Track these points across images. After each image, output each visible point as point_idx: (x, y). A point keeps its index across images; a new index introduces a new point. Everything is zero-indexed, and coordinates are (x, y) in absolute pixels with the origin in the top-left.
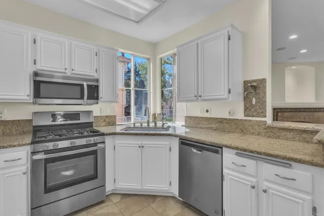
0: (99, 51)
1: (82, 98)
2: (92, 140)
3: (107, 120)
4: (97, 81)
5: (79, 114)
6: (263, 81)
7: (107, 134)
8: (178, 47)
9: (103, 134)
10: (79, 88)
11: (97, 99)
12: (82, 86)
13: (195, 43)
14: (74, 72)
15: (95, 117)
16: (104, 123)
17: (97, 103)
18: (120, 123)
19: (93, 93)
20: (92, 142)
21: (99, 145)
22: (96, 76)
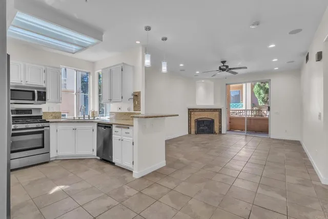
0: (46, 69)
1: (34, 99)
2: (40, 125)
3: (54, 115)
4: (45, 89)
5: (31, 110)
6: (139, 93)
7: (51, 122)
8: (103, 69)
9: (48, 122)
10: (31, 93)
11: (45, 100)
12: (33, 92)
13: (109, 69)
14: (28, 83)
15: (43, 113)
17: (45, 103)
19: (42, 96)
20: (41, 126)
21: (45, 128)
22: (44, 85)
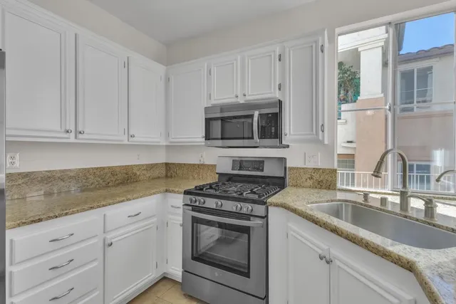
5: (263, 162)
7: (272, 205)
11: (276, 136)
16: (310, 183)
18: (344, 187)
